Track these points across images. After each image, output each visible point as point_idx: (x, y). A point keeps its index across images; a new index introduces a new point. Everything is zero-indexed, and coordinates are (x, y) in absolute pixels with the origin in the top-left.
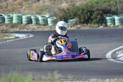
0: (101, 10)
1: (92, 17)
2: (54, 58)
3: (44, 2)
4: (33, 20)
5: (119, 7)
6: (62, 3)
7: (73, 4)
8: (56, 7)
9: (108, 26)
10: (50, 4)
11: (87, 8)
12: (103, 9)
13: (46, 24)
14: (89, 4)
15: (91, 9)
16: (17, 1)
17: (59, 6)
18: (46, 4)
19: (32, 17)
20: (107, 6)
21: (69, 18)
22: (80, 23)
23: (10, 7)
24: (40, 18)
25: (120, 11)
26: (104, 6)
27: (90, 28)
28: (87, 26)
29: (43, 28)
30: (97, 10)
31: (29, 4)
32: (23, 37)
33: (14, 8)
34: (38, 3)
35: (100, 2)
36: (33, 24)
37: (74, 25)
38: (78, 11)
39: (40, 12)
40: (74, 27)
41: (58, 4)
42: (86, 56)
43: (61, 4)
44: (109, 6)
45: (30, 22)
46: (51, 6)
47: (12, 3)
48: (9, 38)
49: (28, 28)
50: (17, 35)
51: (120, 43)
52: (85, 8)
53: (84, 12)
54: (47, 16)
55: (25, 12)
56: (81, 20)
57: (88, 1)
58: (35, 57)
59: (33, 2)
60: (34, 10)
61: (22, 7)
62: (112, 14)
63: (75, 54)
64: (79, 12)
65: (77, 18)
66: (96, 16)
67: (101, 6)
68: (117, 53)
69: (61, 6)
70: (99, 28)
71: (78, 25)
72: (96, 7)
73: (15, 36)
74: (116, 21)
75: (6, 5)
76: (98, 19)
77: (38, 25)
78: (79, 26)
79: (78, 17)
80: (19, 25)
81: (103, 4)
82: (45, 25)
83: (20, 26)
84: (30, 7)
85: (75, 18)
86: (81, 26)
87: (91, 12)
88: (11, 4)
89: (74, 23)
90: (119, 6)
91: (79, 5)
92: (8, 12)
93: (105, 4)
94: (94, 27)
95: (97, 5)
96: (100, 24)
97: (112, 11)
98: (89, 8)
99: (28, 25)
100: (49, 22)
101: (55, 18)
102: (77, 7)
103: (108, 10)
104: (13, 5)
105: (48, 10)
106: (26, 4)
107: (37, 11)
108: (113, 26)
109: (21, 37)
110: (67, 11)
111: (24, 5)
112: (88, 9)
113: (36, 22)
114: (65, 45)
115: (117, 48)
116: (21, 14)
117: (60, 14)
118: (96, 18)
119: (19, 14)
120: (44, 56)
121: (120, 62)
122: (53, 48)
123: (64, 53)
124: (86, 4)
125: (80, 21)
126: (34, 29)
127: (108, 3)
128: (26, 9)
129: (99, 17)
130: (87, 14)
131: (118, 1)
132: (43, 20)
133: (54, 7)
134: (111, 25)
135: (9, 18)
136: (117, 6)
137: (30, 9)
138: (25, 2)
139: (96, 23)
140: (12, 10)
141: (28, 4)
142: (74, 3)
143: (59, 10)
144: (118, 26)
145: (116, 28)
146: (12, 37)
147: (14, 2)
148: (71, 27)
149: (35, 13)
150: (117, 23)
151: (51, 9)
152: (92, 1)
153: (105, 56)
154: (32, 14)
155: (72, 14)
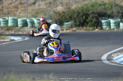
0: (97, 13)
1: (87, 20)
2: (45, 60)
3: (40, 5)
4: (29, 23)
5: (115, 10)
6: (57, 6)
7: (69, 7)
8: (51, 10)
9: (104, 29)
10: (45, 7)
11: (82, 11)
12: (98, 12)
14: (85, 7)
15: (87, 12)
16: (13, 4)
17: (55, 9)
18: (42, 7)
19: (28, 20)
20: (103, 9)
21: (65, 21)
22: (76, 26)
23: (5, 10)
24: (36, 21)
25: (115, 14)
26: (100, 10)
27: (85, 30)
28: (83, 29)
30: (92, 13)
31: (25, 7)
32: (18, 40)
33: (10, 11)
34: (34, 6)
35: (95, 5)
36: (28, 27)
37: (69, 28)
38: (74, 14)
39: (35, 15)
40: (69, 30)
41: (54, 7)
42: (78, 58)
43: (56, 8)
44: (105, 9)
45: (26, 25)
46: (47, 9)
48: (4, 40)
49: (23, 31)
50: (12, 38)
51: (116, 46)
52: (80, 11)
53: (80, 15)
55: (21, 15)
56: (76, 22)
57: (83, 5)
58: (27, 58)
59: (29, 5)
60: (30, 13)
61: (18, 10)
62: (108, 17)
63: (66, 56)
64: (74, 15)
66: (92, 19)
67: (97, 9)
68: (113, 55)
69: (57, 10)
70: (94, 31)
71: (73, 27)
73: (10, 39)
75: (1, 8)
76: (93, 22)
77: (34, 27)
78: (74, 29)
79: (74, 20)
80: (14, 27)
81: (98, 7)
83: (15, 29)
84: (25, 10)
85: (71, 21)
86: (76, 29)
87: (87, 15)
88: (6, 7)
89: (70, 26)
90: (115, 9)
91: (75, 8)
92: (3, 15)
93: (100, 7)
94: (89, 30)
95: (92, 8)
96: (95, 28)
97: (107, 14)
98: (85, 11)
99: (23, 28)
101: (51, 21)
102: (72, 10)
103: (104, 13)
104: (8, 8)
106: (21, 7)
107: (32, 14)
108: (108, 30)
109: (16, 40)
110: (62, 15)
111: (19, 8)
112: (83, 12)
113: (31, 25)
114: (56, 48)
115: (113, 50)
116: (17, 17)
117: (55, 17)
118: (92, 21)
119: (15, 16)
120: (36, 58)
121: (116, 64)
122: (45, 50)
123: (55, 55)
124: (81, 8)
125: (76, 24)
127: (103, 7)
128: (22, 12)
129: (94, 20)
130: (82, 17)
131: (113, 4)
132: (39, 23)
134: (106, 28)
135: (4, 21)
136: (113, 9)
137: (25, 12)
138: (21, 5)
139: (91, 26)
140: (7, 13)
141: (23, 7)
143: (54, 13)
144: (114, 29)
145: (112, 31)
146: (7, 39)
147: (9, 5)
148: (67, 30)
149: (30, 16)
150: (113, 26)
151: (47, 12)
152: (88, 4)
153: (101, 59)
154: (27, 16)
155: (67, 17)
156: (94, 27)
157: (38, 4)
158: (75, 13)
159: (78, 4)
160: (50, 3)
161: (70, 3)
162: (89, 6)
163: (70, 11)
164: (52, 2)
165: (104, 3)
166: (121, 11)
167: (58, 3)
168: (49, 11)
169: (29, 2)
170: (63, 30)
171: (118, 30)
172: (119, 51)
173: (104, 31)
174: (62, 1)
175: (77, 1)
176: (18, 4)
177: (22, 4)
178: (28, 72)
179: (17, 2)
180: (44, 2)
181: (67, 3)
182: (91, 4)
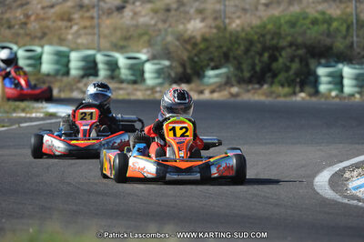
0: (305, 46)
1: (275, 66)
3: (135, 14)
4: (101, 66)
5: (357, 39)
6: (189, 20)
7: (222, 25)
9: (323, 95)
10: (153, 22)
11: (261, 39)
12: (308, 42)
13: (139, 79)
14: (270, 27)
15: (275, 42)
16: (57, 9)
17: (181, 27)
18: (142, 20)
19: (100, 58)
20: (323, 34)
21: (208, 65)
22: (241, 81)
23: (34, 24)
24: (122, 61)
25: (358, 50)
26: (313, 36)
27: (267, 96)
28: (260, 91)
29: (129, 91)
30: (291, 45)
31: (92, 18)
33: (47, 27)
34: (120, 16)
35: (302, 22)
36: (100, 78)
37: (220, 87)
38: (236, 46)
39: (122, 43)
40: (220, 91)
41: (177, 21)
43: (183, 23)
44: (329, 35)
45: (92, 71)
46: (156, 28)
47: (41, 12)
48: (28, 115)
50: (53, 109)
51: (357, 146)
52: (256, 38)
53: (254, 49)
54: (143, 57)
55: (79, 41)
56: (242, 71)
57: (265, 19)
59: (104, 13)
60: (105, 37)
61: (71, 27)
62: (336, 59)
64: (237, 49)
65: (230, 65)
66: (288, 64)
67: (305, 33)
68: (347, 175)
69: (186, 30)
70: (294, 99)
71: (232, 86)
73: (44, 110)
74: (346, 82)
75: (22, 17)
76: (292, 72)
77: (116, 81)
78: (235, 90)
79: (236, 62)
80: (59, 77)
81: (309, 28)
82: (135, 82)
83: (61, 81)
84: (92, 29)
85: (226, 67)
86: (241, 90)
87: (274, 52)
88: (38, 15)
89: (223, 80)
90: (358, 36)
92: (28, 39)
93: (316, 28)
94: (279, 96)
95: (292, 30)
96: (298, 89)
97: (335, 50)
98: (268, 37)
99: (85, 80)
100: (147, 75)
101: (167, 63)
102: (231, 34)
103: (324, 46)
104: (43, 19)
105: (146, 38)
106: (82, 17)
107: (114, 39)
108: (337, 96)
110: (202, 46)
111: (77, 21)
112: (265, 41)
113: (108, 73)
115: (348, 159)
116: (68, 46)
117: (179, 52)
118: (287, 69)
119: (61, 45)
121: (355, 202)
124: (257, 27)
125: (240, 75)
127: (324, 27)
128: (82, 32)
129: (295, 66)
130: (261, 55)
131: (354, 21)
132: (131, 68)
133: (166, 30)
134: (330, 90)
135: (29, 58)
136: (352, 37)
137: (94, 34)
138: (81, 13)
139: (286, 84)
140: (39, 34)
142: (224, 22)
143: (178, 39)
144: (352, 95)
145: (346, 101)
146: (37, 112)
147: (47, 10)
148: (213, 92)
149: (108, 45)
150: (349, 86)
151: (157, 36)
152: (279, 18)
153: (312, 182)
154: (98, 47)
155: (216, 54)
156: (295, 88)
157: (132, 10)
158: (239, 44)
159: (248, 15)
160: (168, 10)
161: (225, 11)
162: (282, 21)
163: (224, 37)
164: (174, 6)
165: (327, 17)
167: (192, 11)
168: (163, 33)
169: (105, 3)
170: (201, 92)
173: (323, 100)
174: (202, 6)
175: (247, 7)
176: (73, 7)
177: (85, 9)
178: (97, 214)
179: (69, 4)
180: (149, 6)
181: (215, 11)
182: (287, 18)
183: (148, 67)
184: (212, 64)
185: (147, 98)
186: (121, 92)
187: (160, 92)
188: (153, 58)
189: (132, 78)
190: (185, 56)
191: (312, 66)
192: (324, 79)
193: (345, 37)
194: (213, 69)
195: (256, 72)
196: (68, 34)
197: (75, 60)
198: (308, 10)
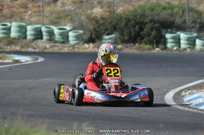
0: (159, 22)
1: (142, 33)
3: (63, 4)
4: (44, 34)
5: (188, 18)
6: (93, 8)
7: (112, 11)
9: (169, 49)
10: (73, 9)
11: (134, 18)
12: (161, 20)
13: (66, 41)
14: (139, 11)
15: (142, 19)
16: (19, 2)
17: (89, 11)
18: (67, 8)
19: (44, 29)
20: (169, 15)
21: (105, 33)
22: (123, 42)
23: (6, 10)
24: (56, 31)
25: (189, 24)
26: (163, 16)
27: (138, 50)
28: (134, 47)
29: (60, 47)
30: (151, 21)
31: (39, 6)
32: (27, 61)
33: (14, 12)
34: (55, 5)
35: (157, 8)
36: (43, 40)
39: (56, 21)
41: (87, 8)
43: (91, 9)
44: (172, 16)
45: (39, 36)
46: (76, 12)
48: (3, 61)
49: (35, 46)
50: (17, 57)
52: (131, 17)
53: (130, 23)
54: (68, 28)
55: (32, 19)
56: (124, 36)
57: (136, 7)
59: (45, 4)
60: (47, 17)
61: (27, 12)
62: (176, 29)
64: (121, 24)
66: (150, 32)
67: (159, 14)
68: (183, 94)
69: (92, 13)
70: (153, 51)
71: (118, 44)
72: (149, 16)
73: (13, 58)
74: (182, 42)
76: (151, 37)
77: (52, 41)
78: (120, 46)
79: (120, 31)
80: (21, 40)
81: (161, 12)
82: (63, 43)
83: (22, 42)
84: (39, 13)
85: (116, 34)
86: (123, 47)
87: (142, 25)
88: (8, 5)
89: (114, 41)
90: (188, 16)
92: (3, 18)
93: (165, 11)
94: (144, 50)
95: (152, 13)
96: (155, 46)
97: (176, 25)
98: (138, 17)
99: (35, 42)
100: (70, 39)
101: (81, 32)
102: (117, 15)
103: (170, 22)
104: (11, 7)
106: (33, 6)
107: (51, 19)
108: (177, 50)
109: (24, 61)
110: (101, 22)
111: (31, 8)
112: (136, 19)
113: (48, 37)
115: (183, 85)
116: (25, 23)
117: (89, 26)
118: (149, 35)
119: (22, 22)
124: (132, 12)
125: (123, 38)
126: (46, 48)
127: (170, 11)
128: (33, 14)
129: (154, 33)
130: (134, 27)
131: (187, 8)
132: (61, 34)
133: (81, 13)
134: (173, 47)
135: (4, 29)
136: (185, 16)
137: (40, 16)
138: (33, 4)
139: (148, 44)
140: (9, 16)
142: (113, 9)
143: (88, 19)
144: (185, 49)
145: (182, 52)
146: (8, 59)
147: (13, 2)
149: (48, 22)
150: (184, 44)
151: (76, 16)
152: (144, 6)
153: (164, 98)
154: (43, 23)
155: (109, 26)
156: (153, 45)
157: (61, 2)
158: (122, 21)
159: (127, 5)
160: (82, 2)
161: (114, 2)
162: (146, 8)
163: (114, 17)
165: (171, 5)
166: (199, 20)
167: (95, 2)
168: (79, 15)
171: (192, 51)
172: (194, 87)
173: (169, 52)
176: (28, 1)
177: (35, 2)
181: (109, 3)
182: (149, 6)
183: (71, 34)
184: (107, 32)
185: (70, 51)
186: (56, 48)
187: (78, 48)
188: (74, 29)
189: (62, 40)
190: (92, 27)
191: (163, 33)
192: (170, 40)
193: (181, 17)
194: (107, 35)
195: (131, 36)
196: (25, 15)
197: (30, 30)
198: (160, 2)
